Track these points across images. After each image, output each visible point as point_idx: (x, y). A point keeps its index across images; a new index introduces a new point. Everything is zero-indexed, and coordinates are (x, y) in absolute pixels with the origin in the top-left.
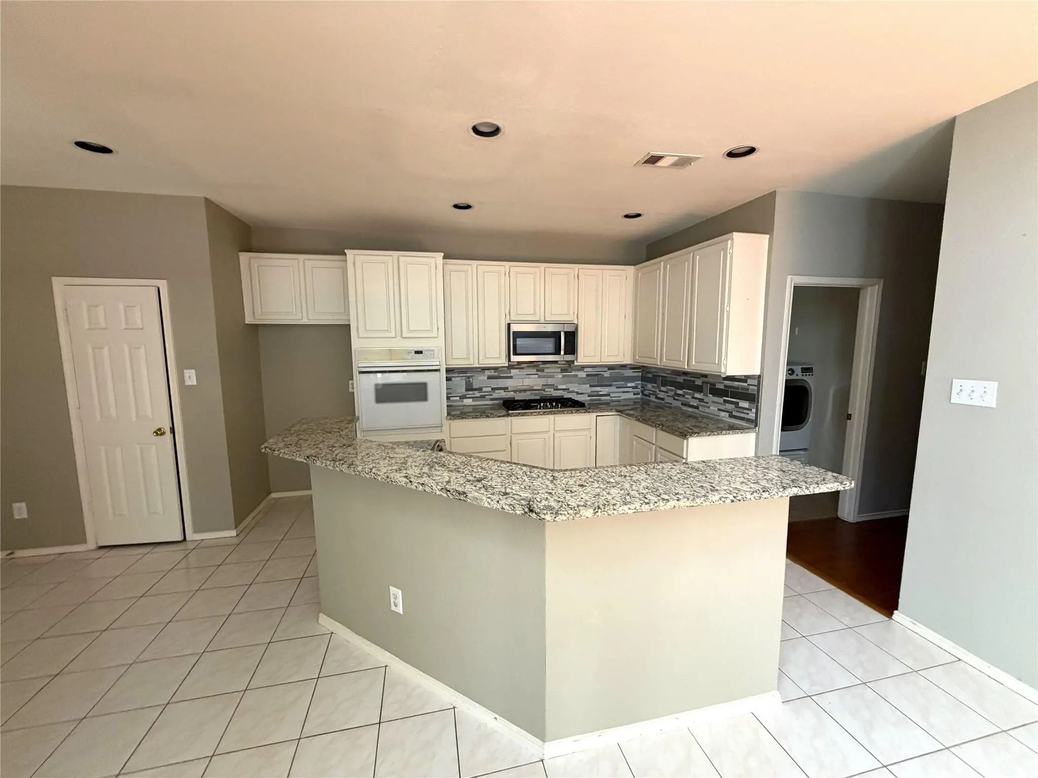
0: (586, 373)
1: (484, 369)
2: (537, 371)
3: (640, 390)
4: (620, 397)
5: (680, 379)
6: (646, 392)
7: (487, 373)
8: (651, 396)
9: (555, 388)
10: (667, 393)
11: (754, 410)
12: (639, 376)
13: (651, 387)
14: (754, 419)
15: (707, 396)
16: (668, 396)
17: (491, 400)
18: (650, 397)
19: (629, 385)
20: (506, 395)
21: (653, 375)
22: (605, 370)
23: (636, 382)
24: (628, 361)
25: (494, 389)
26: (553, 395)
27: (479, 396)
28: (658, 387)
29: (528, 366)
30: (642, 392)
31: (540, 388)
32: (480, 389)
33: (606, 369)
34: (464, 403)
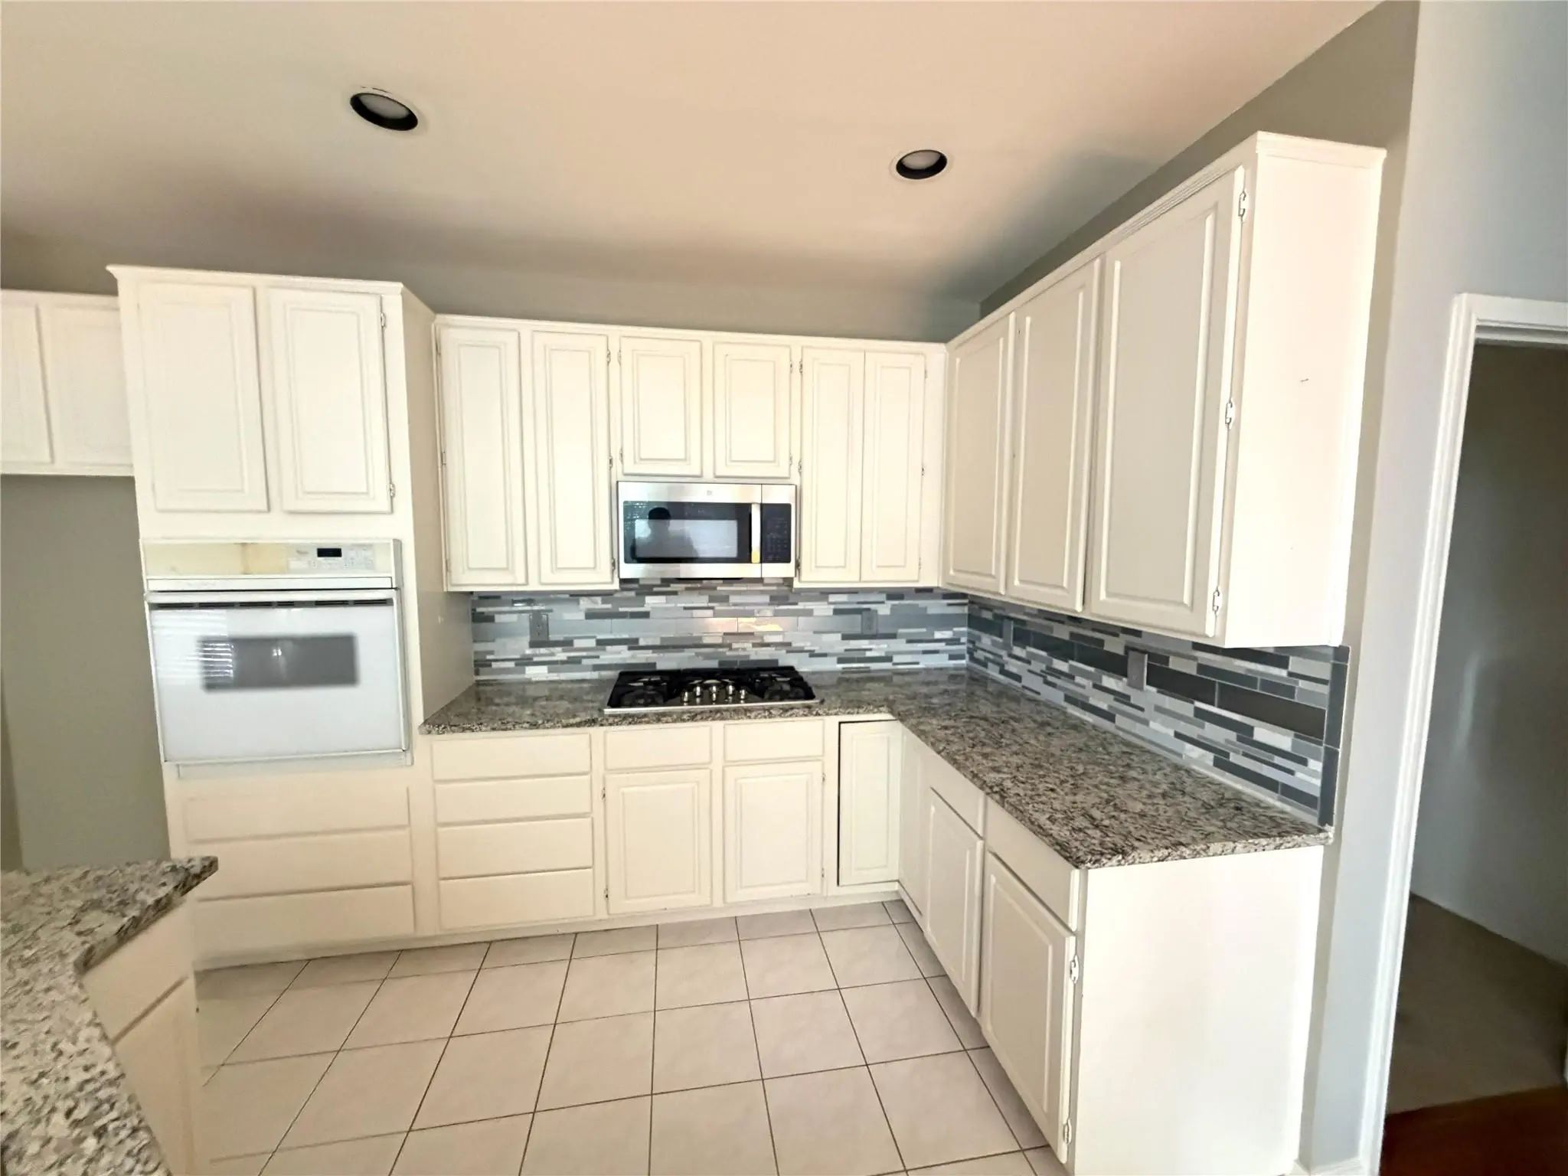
0: (832, 607)
1: (576, 596)
2: (710, 601)
3: (964, 647)
4: (917, 663)
5: (1062, 633)
6: (979, 655)
7: (585, 604)
8: (990, 664)
9: (759, 641)
10: (1029, 662)
11: (1316, 766)
12: (963, 615)
13: (989, 643)
14: (1317, 793)
15: (1141, 688)
16: (1030, 671)
17: (596, 668)
18: (985, 666)
19: (938, 635)
20: (633, 657)
21: (996, 616)
22: (882, 600)
23: (955, 629)
24: (931, 579)
25: (602, 643)
26: (753, 657)
27: (565, 658)
28: (1006, 647)
29: (687, 589)
30: (971, 652)
31: (719, 641)
32: (567, 644)
33: (883, 597)
34: (526, 676)
